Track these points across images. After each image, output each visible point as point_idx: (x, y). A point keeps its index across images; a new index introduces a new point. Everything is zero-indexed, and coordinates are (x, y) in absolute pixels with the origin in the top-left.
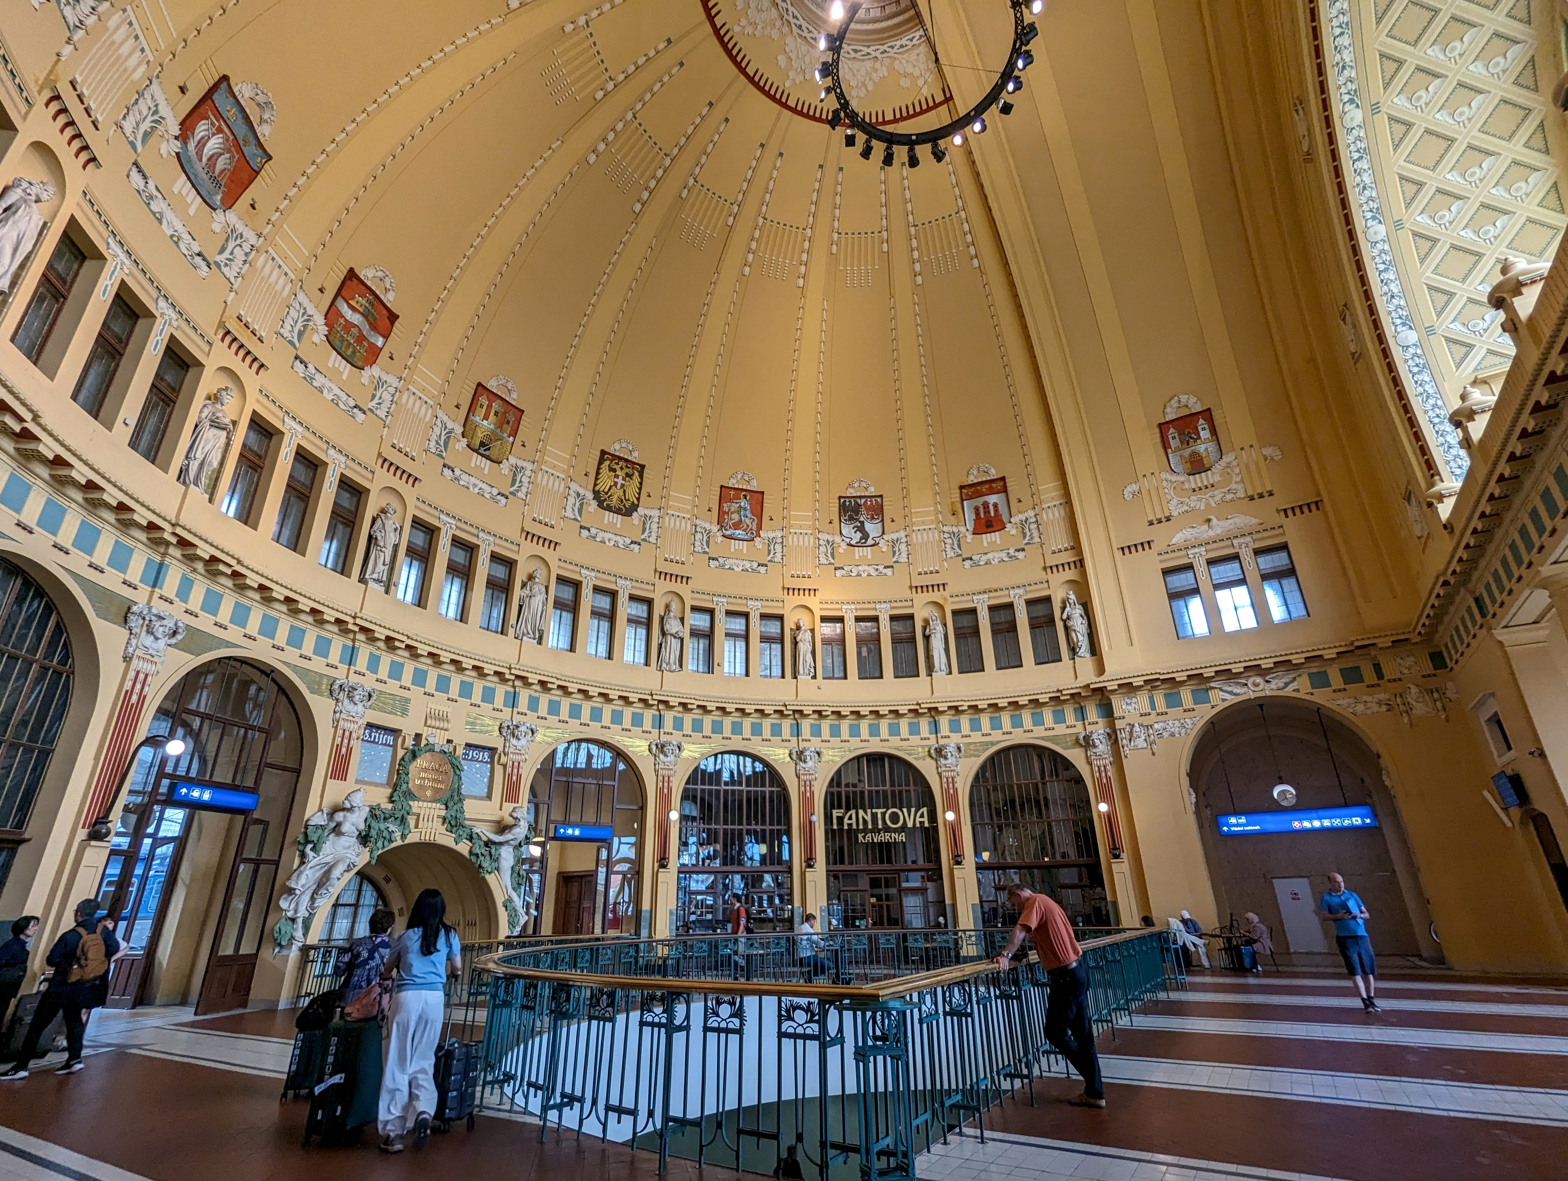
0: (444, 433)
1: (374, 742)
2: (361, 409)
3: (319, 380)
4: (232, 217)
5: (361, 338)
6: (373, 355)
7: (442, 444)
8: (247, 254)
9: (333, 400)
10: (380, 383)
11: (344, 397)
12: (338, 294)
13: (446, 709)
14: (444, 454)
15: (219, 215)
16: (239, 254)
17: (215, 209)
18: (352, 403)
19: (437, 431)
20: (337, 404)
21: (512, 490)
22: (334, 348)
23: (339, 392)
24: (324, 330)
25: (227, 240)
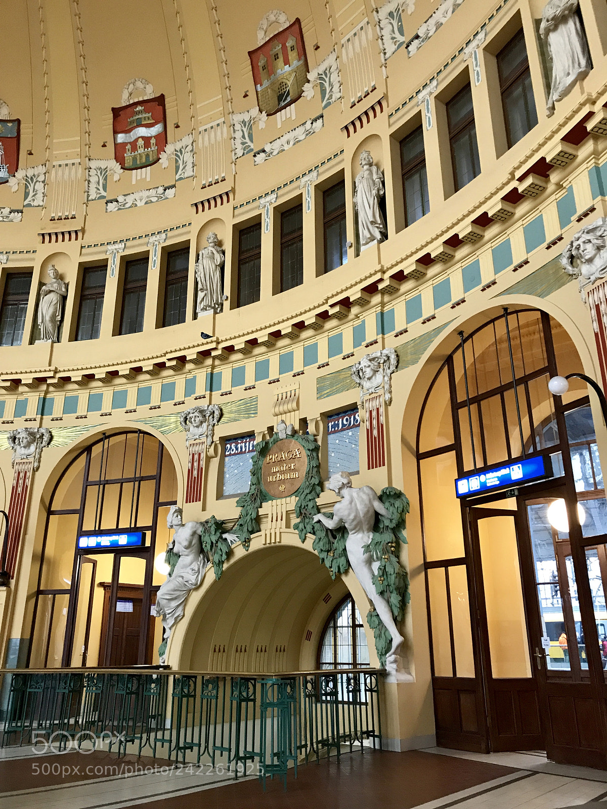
0: (245, 130)
1: (241, 453)
2: (169, 188)
3: (130, 200)
4: (20, 174)
5: (147, 140)
6: (162, 140)
7: (247, 140)
8: (43, 182)
9: (146, 203)
10: (179, 153)
11: (153, 192)
12: (115, 132)
13: (293, 388)
14: (252, 147)
15: (13, 181)
16: (39, 186)
17: (7, 181)
18: (161, 190)
19: (238, 135)
20: (152, 202)
21: (325, 102)
22: (132, 169)
23: (147, 193)
24: (118, 166)
25: (26, 187)
